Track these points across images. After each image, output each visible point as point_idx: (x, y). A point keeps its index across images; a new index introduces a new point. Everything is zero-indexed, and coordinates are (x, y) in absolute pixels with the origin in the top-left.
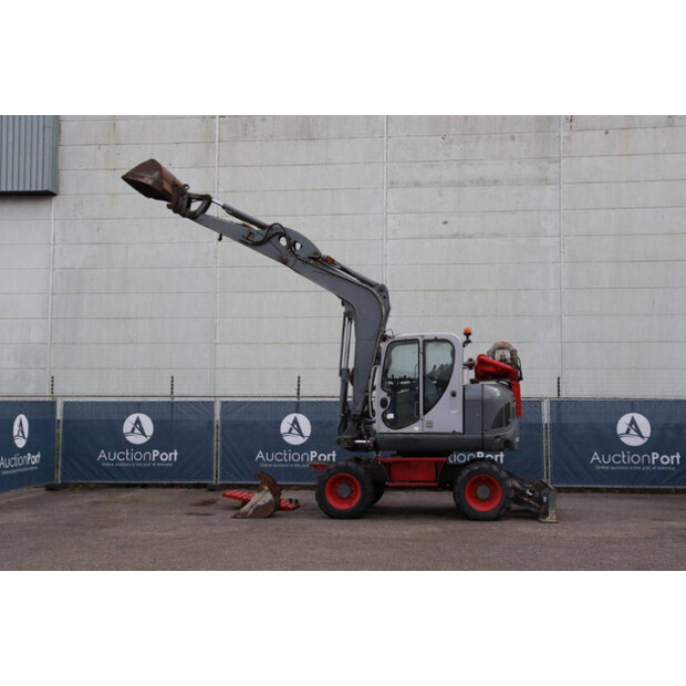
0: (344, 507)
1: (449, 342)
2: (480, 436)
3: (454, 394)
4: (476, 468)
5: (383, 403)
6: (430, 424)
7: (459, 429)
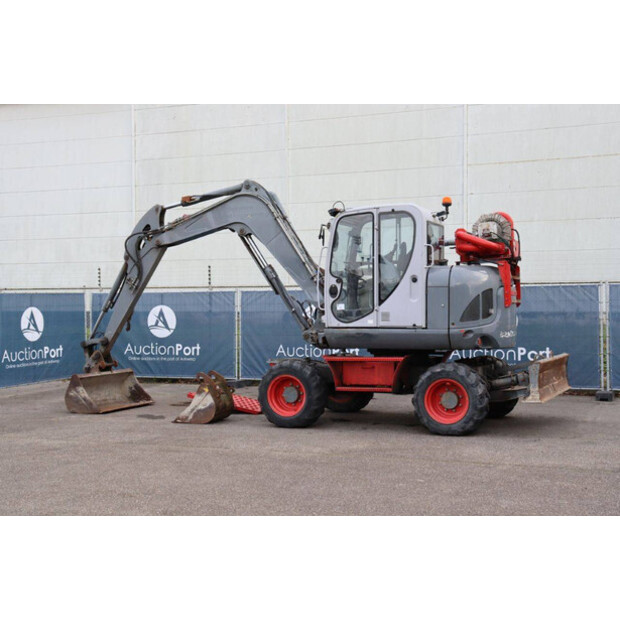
0: (288, 414)
1: (409, 215)
2: (446, 331)
3: (415, 280)
4: (438, 370)
5: (333, 291)
6: (386, 316)
7: (421, 323)
